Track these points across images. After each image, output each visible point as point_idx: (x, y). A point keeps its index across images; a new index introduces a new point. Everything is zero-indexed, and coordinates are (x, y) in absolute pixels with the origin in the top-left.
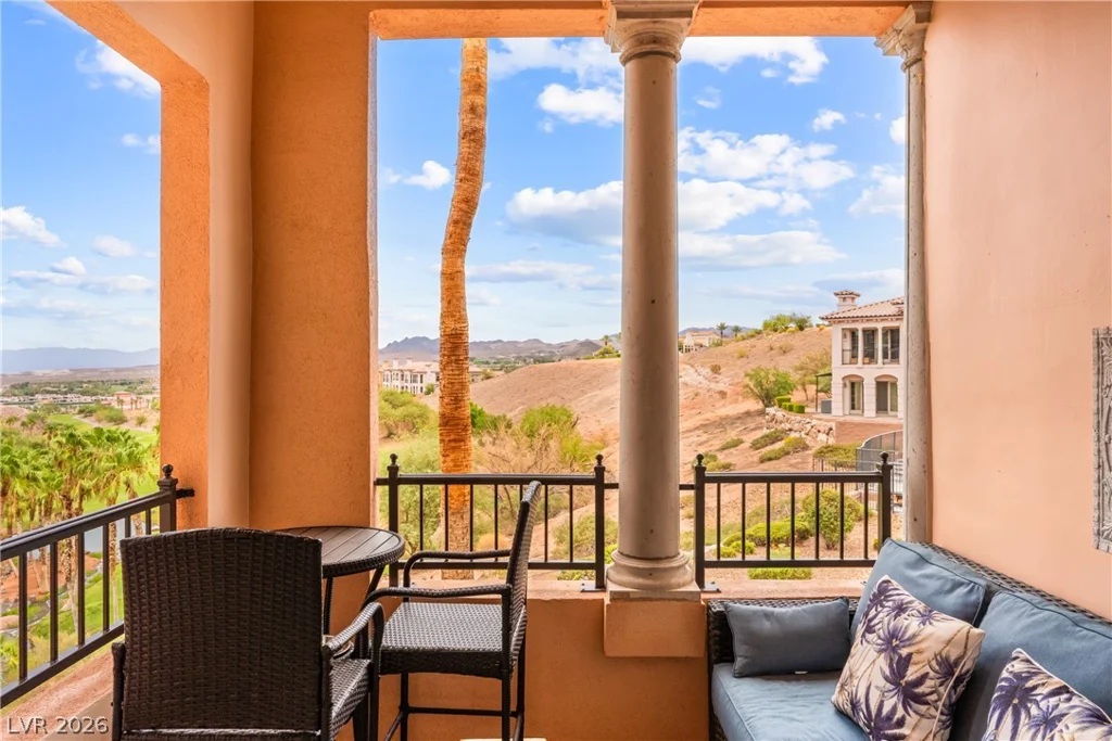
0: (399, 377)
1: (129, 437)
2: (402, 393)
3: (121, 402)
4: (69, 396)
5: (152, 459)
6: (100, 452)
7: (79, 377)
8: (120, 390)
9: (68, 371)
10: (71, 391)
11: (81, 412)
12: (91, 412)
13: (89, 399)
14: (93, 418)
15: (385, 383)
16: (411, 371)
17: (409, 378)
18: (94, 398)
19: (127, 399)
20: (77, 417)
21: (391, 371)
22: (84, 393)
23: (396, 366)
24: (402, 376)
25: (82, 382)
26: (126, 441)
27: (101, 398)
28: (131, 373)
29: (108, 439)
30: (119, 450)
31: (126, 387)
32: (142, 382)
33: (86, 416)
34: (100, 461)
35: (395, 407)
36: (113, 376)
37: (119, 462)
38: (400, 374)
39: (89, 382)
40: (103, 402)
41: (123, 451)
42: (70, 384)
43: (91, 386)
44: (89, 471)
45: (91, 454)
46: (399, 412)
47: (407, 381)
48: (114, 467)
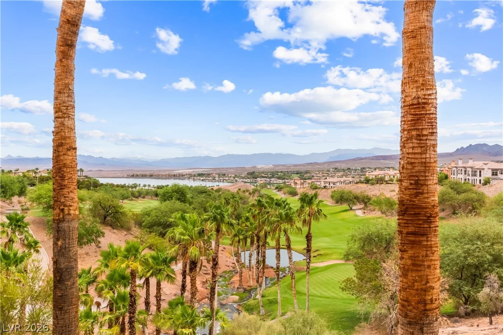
0: (463, 172)
1: (287, 204)
2: (464, 183)
3: (296, 184)
4: (272, 179)
5: (298, 218)
6: (272, 211)
7: (277, 169)
8: (296, 177)
9: (271, 166)
10: (273, 177)
11: (276, 188)
12: (281, 188)
13: (281, 181)
14: (282, 192)
15: (453, 176)
16: (472, 168)
17: (470, 173)
18: (283, 181)
19: (299, 182)
20: (275, 191)
21: (456, 167)
22: (279, 178)
23: (460, 163)
24: (465, 171)
25: (278, 172)
26: (285, 206)
27: (287, 181)
28: (302, 167)
29: (276, 204)
30: (281, 211)
31: (299, 175)
32: (307, 173)
33: (279, 191)
34: (272, 216)
35: (459, 193)
36: (293, 169)
37: (281, 218)
38: (463, 169)
39: (281, 172)
40: (287, 183)
41: (283, 212)
42: (273, 172)
43: (282, 174)
44: (267, 222)
45: (268, 212)
46: (462, 197)
47: (469, 175)
48: (278, 221)
